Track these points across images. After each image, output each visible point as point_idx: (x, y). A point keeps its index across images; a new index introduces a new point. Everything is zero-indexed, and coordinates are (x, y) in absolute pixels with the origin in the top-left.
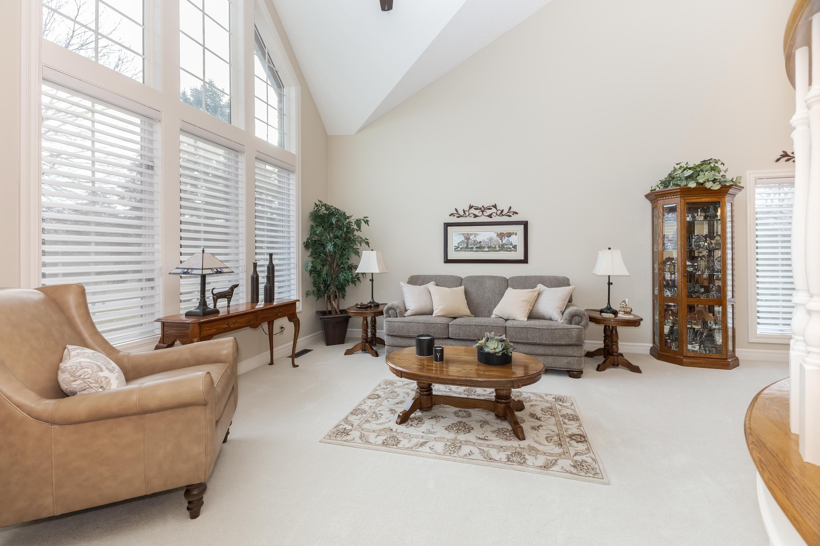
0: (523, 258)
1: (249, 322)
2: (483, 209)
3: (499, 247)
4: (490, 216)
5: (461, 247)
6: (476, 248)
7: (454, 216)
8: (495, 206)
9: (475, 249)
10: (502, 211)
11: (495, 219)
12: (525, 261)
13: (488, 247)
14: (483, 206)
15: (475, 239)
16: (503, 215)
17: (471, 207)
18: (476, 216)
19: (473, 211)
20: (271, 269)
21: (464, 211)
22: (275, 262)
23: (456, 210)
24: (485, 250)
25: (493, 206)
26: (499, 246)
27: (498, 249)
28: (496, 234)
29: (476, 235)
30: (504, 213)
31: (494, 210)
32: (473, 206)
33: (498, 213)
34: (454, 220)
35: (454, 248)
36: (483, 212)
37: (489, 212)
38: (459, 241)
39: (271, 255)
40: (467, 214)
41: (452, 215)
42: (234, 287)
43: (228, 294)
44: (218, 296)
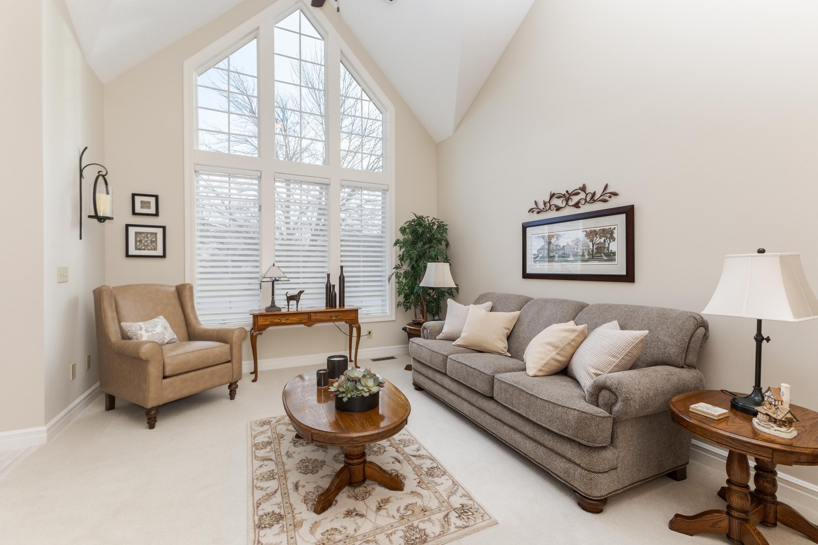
0: (624, 273)
1: (302, 320)
2: (567, 196)
3: (589, 254)
4: (577, 205)
5: (541, 255)
6: (559, 257)
7: (533, 212)
8: (583, 189)
9: (556, 259)
10: (594, 194)
11: (585, 209)
12: (629, 277)
13: (574, 256)
14: (567, 192)
15: (557, 242)
16: (595, 201)
17: (552, 196)
18: (558, 209)
19: (555, 201)
20: (342, 279)
21: (545, 203)
23: (536, 203)
24: (569, 259)
25: (580, 189)
26: (589, 252)
27: (587, 257)
28: (585, 233)
29: (558, 237)
30: (596, 198)
31: (582, 195)
32: (554, 194)
33: (588, 199)
34: (535, 217)
35: (533, 257)
36: (567, 200)
37: (575, 199)
38: (539, 248)
39: (342, 267)
40: (548, 206)
41: (531, 211)
42: (301, 292)
43: (296, 298)
44: (290, 298)
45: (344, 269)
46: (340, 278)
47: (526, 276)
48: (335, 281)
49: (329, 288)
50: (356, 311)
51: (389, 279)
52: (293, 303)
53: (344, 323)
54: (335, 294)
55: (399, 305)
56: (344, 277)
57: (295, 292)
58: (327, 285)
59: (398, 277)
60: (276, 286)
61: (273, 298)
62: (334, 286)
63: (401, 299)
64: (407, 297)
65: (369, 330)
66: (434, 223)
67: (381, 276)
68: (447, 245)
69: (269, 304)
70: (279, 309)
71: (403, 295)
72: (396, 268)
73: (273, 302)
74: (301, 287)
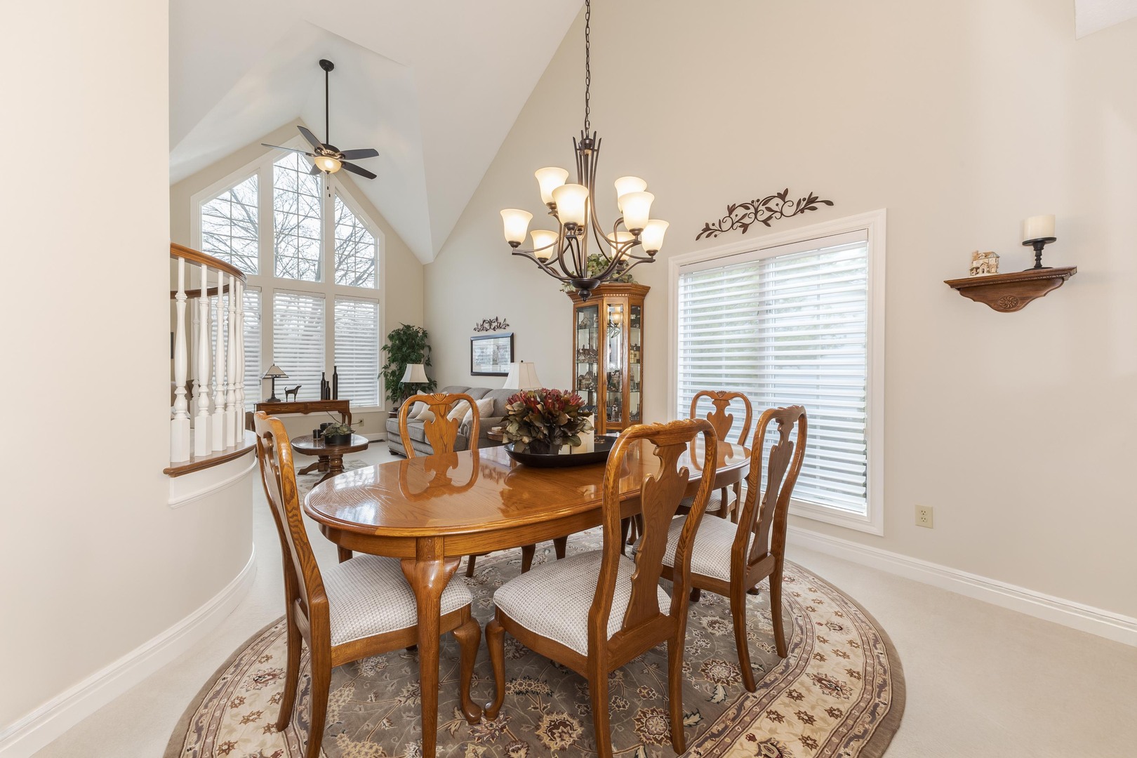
1: (298, 409)
14: (490, 319)
18: (486, 330)
20: (335, 377)
22: (338, 373)
23: (476, 324)
25: (495, 319)
29: (487, 348)
32: (485, 320)
34: (477, 334)
35: (477, 361)
36: (491, 326)
37: (494, 325)
39: (335, 367)
40: (482, 328)
41: (475, 329)
42: (298, 387)
43: (294, 392)
44: (288, 392)
45: (337, 368)
46: (334, 376)
47: (474, 374)
48: (329, 378)
49: (324, 384)
50: (347, 402)
51: (379, 376)
52: (291, 396)
53: (337, 412)
54: (329, 389)
55: (387, 398)
56: (337, 375)
57: (294, 387)
58: (322, 382)
59: (386, 375)
60: (276, 383)
61: (273, 392)
62: (328, 382)
63: (389, 393)
64: (394, 392)
65: (361, 418)
66: (418, 332)
67: (373, 375)
68: (430, 349)
69: (270, 397)
70: (279, 400)
71: (390, 390)
72: (386, 367)
73: (273, 394)
74: (299, 383)
